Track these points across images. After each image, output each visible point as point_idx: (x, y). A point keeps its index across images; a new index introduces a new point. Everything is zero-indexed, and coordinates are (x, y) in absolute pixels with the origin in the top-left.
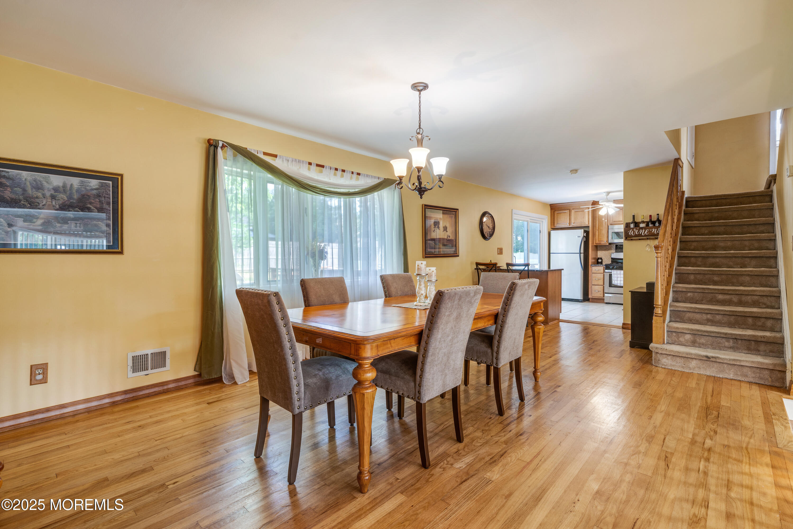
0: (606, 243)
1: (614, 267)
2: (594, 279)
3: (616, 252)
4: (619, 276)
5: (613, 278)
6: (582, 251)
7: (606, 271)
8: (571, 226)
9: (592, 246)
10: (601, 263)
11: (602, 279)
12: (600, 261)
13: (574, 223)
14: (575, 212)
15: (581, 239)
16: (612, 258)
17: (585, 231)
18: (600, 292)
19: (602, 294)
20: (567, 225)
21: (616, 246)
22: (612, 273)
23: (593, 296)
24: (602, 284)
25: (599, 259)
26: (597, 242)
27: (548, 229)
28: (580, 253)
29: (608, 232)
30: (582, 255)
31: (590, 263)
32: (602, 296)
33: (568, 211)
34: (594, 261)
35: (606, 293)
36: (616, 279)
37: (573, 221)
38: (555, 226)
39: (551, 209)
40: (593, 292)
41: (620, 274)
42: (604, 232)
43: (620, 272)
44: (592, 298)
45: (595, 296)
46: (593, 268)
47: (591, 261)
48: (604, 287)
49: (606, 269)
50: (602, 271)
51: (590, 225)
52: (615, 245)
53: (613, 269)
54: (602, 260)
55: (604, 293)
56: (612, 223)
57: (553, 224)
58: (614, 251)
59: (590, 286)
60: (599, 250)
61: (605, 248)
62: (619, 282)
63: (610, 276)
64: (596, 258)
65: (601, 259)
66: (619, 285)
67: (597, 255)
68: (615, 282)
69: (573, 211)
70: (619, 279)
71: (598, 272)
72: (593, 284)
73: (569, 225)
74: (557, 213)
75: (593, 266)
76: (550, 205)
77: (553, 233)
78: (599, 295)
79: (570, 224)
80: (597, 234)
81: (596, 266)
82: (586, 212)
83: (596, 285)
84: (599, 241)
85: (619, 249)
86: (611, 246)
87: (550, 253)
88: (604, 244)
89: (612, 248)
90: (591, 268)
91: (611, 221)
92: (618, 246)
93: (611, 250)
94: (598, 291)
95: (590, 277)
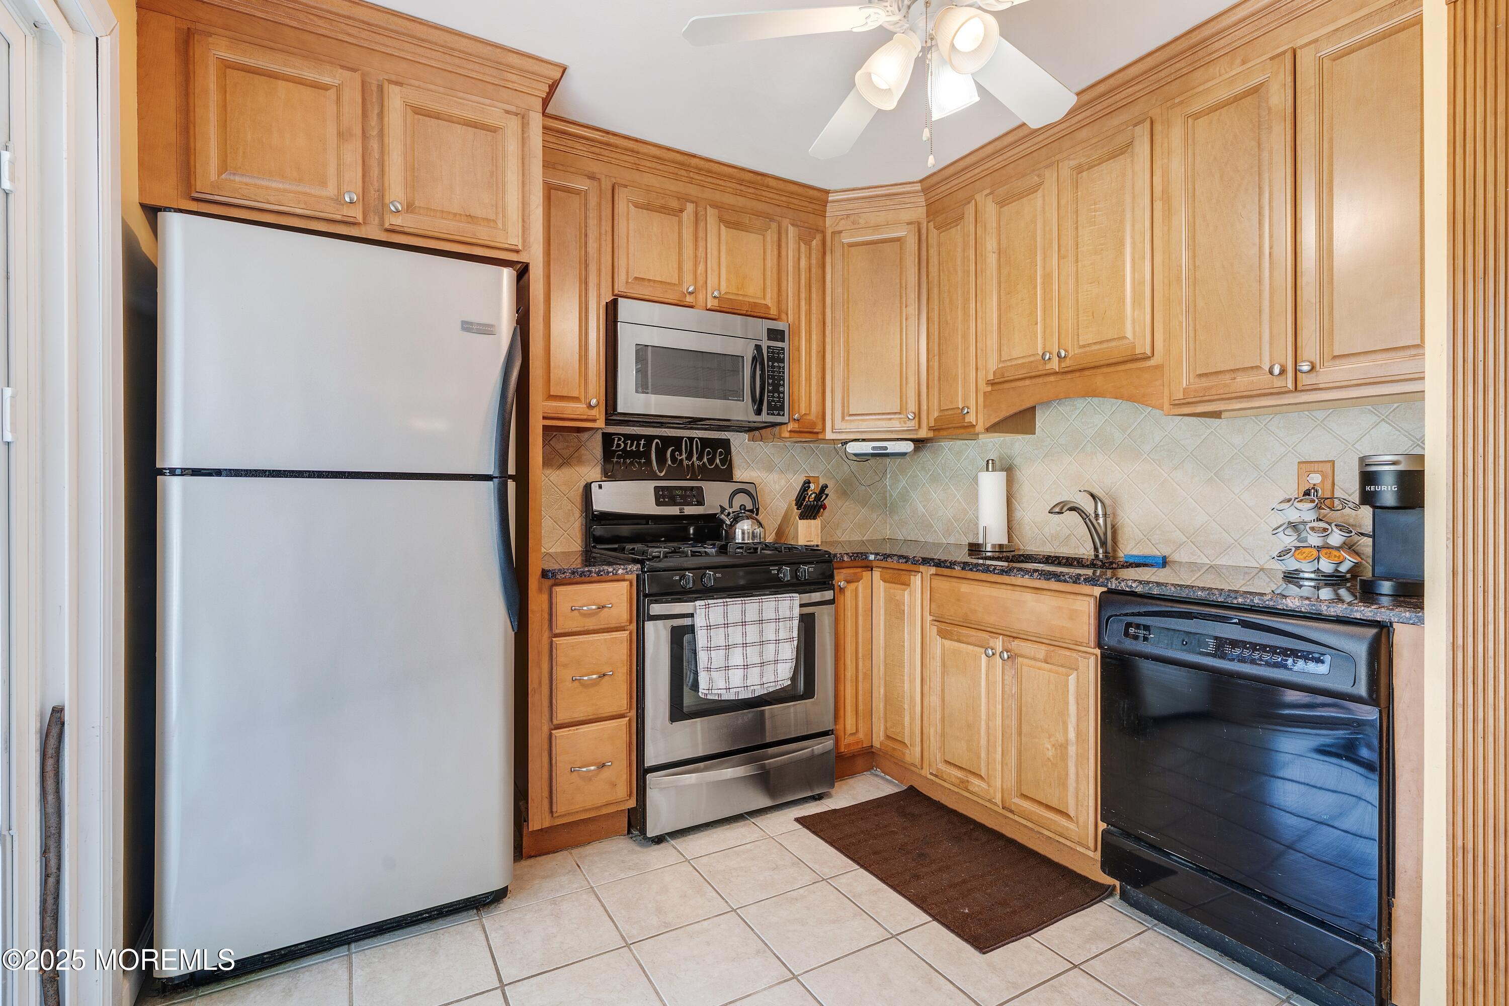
0: (595, 413)
2: (568, 675)
3: (611, 476)
4: (736, 635)
6: (512, 462)
7: (656, 608)
11: (622, 673)
13: (407, 208)
14: (419, 112)
18: (606, 774)
19: (631, 777)
20: (336, 208)
21: (607, 439)
22: (699, 621)
24: (628, 704)
30: (512, 491)
31: (536, 561)
32: (624, 791)
35: (653, 768)
36: (717, 658)
37: (393, 185)
41: (744, 623)
45: (574, 807)
46: (562, 593)
48: (639, 725)
49: (655, 596)
50: (626, 613)
51: (536, 257)
52: (599, 437)
55: (642, 772)
56: (628, 290)
57: (168, 159)
58: (601, 470)
59: (535, 741)
62: (735, 678)
63: (683, 640)
68: (711, 680)
69: (396, 99)
70: (737, 657)
71: (591, 624)
72: (561, 715)
73: (358, 214)
75: (559, 583)
78: (607, 790)
79: (365, 203)
81: (587, 579)
82: (512, 147)
83: (584, 718)
84: (551, 397)
85: (619, 457)
86: (578, 437)
87: (161, 472)
88: (585, 417)
89: (583, 451)
90: (545, 597)
91: (621, 278)
92: (614, 439)
93: (580, 461)
94: (592, 768)
95: (540, 668)
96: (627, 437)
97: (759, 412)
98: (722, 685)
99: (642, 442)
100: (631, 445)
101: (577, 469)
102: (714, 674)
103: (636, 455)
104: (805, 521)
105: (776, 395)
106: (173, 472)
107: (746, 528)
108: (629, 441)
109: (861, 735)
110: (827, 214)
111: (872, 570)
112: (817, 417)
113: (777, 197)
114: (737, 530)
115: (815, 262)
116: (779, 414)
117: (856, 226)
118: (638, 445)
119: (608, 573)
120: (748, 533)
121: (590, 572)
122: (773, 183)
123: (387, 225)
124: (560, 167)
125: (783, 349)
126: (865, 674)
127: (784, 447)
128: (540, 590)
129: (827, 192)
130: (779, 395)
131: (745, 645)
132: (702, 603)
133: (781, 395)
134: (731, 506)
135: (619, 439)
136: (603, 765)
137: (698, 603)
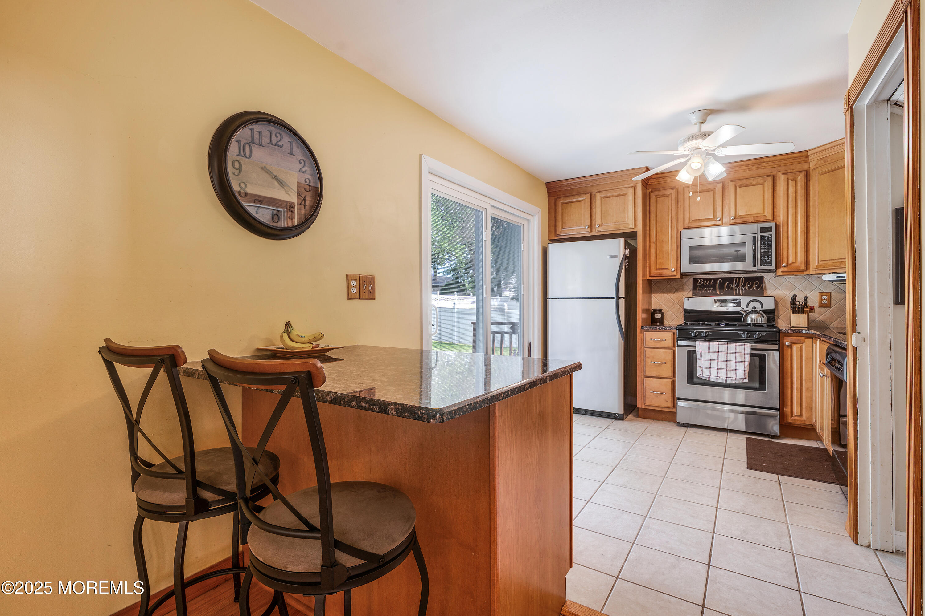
0: (675, 273)
1: (700, 333)
2: (649, 361)
3: (695, 295)
4: (714, 356)
5: (698, 362)
6: (622, 293)
7: (680, 342)
8: (594, 233)
9: (643, 280)
10: (661, 321)
11: (670, 364)
12: (658, 316)
13: (601, 225)
14: (604, 198)
15: (617, 263)
16: (686, 311)
17: (627, 245)
18: (663, 396)
19: (670, 400)
20: (584, 230)
21: (695, 281)
22: (697, 349)
23: (647, 403)
24: (670, 374)
25: (655, 311)
26: (654, 271)
27: (542, 241)
28: (618, 298)
29: (680, 247)
30: (622, 302)
31: (640, 323)
32: (669, 404)
33: (586, 198)
34: (644, 316)
35: (679, 399)
36: (705, 364)
37: (598, 220)
38: (558, 233)
39: (550, 194)
40: (647, 394)
41: (718, 352)
42: (670, 247)
43: (718, 348)
44: (645, 410)
45: (652, 404)
46: (647, 334)
47: (641, 316)
48: (674, 383)
49: (680, 338)
50: (669, 343)
51: (639, 229)
52: (691, 280)
53: (697, 338)
54: (662, 314)
55: (675, 399)
56: (690, 226)
57: (553, 228)
58: (691, 294)
59: (639, 380)
60: (656, 292)
61: (669, 286)
62: (714, 373)
63: (691, 356)
64: (649, 309)
65: (660, 311)
66: (713, 379)
67: (650, 303)
68: (703, 372)
69: (599, 197)
70: (714, 365)
71: (658, 345)
72: (647, 374)
73: (589, 230)
74: (563, 204)
75: (647, 331)
76: (548, 185)
77: (553, 248)
78: (663, 402)
79: (591, 227)
80: (653, 251)
81: (655, 330)
82: (630, 197)
83: (655, 376)
84: (657, 269)
85: (700, 287)
86: (682, 281)
87: (547, 298)
88: (671, 275)
89: (684, 286)
90: (642, 335)
91: (687, 221)
92: (698, 281)
93: (683, 290)
94: (659, 393)
95: (641, 357)
96: (704, 279)
97: (754, 266)
98: (708, 374)
99: (712, 281)
100: (706, 283)
101: (682, 293)
102: (704, 369)
103: (709, 286)
104: (797, 315)
105: (766, 257)
106: (549, 298)
107: (753, 317)
108: (706, 281)
109: (804, 418)
110: (810, 161)
111: (812, 339)
112: (801, 263)
113: (772, 164)
114: (748, 318)
115: (799, 187)
116: (768, 265)
117: (826, 163)
118: (710, 282)
119: (663, 329)
120: (755, 319)
121: (656, 328)
122: (765, 160)
123: (597, 231)
124: (662, 189)
125: (771, 235)
126: (807, 389)
127: (802, 278)
128: (641, 333)
129: (807, 151)
130: (768, 256)
131: (718, 360)
132: (699, 342)
133: (770, 257)
134: (747, 307)
135: (701, 280)
136: (662, 393)
137: (696, 342)
